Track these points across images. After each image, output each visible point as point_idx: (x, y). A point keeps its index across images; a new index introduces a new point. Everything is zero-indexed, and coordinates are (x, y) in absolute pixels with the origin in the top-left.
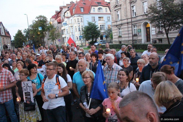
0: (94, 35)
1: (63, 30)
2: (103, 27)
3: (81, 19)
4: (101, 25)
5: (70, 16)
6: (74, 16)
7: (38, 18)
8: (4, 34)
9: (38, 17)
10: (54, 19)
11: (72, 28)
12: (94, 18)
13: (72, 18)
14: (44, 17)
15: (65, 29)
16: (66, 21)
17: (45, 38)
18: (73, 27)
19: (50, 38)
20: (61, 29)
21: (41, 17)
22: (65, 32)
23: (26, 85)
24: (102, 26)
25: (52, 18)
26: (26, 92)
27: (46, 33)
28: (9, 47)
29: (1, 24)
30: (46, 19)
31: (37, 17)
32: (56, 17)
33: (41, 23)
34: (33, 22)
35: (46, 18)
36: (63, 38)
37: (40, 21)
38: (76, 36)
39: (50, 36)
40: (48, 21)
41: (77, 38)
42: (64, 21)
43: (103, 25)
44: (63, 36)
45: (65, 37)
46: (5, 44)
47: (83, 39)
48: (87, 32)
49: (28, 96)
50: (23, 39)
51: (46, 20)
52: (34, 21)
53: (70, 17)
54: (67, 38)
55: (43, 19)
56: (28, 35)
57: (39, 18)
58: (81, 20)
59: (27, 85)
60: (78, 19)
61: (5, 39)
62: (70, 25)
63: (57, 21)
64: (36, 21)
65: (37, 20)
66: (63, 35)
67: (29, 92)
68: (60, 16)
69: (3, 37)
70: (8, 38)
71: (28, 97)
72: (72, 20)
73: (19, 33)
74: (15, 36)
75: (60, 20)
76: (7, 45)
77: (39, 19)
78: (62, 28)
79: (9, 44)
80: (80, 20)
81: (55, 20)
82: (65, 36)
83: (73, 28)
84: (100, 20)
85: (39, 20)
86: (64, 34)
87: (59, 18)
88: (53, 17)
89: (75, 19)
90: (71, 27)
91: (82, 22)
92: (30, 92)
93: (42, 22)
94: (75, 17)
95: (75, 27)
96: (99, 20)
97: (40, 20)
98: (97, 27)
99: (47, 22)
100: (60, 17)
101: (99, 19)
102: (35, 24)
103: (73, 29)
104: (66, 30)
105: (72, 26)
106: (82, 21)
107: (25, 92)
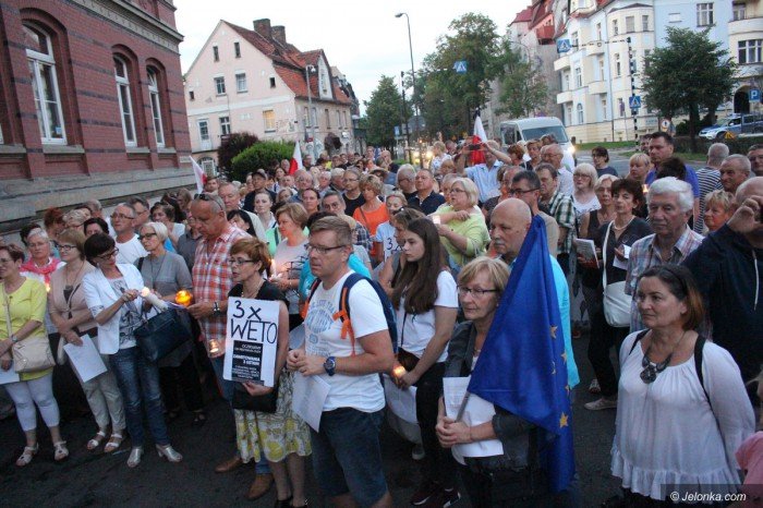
0: (694, 93)
1: (559, 74)
2: (752, 51)
3: (646, 17)
4: (742, 44)
5: (594, 7)
6: (609, 9)
7: (457, 24)
8: (329, 95)
9: (460, 19)
10: (525, 26)
11: (602, 63)
12: (708, 10)
13: (600, 18)
14: (485, 22)
15: (567, 69)
16: (576, 33)
17: (485, 107)
18: (605, 59)
19: (504, 106)
20: (552, 66)
21: (470, 19)
22: (570, 82)
23: (248, 312)
24: (747, 47)
25: (515, 22)
26: (245, 339)
27: (488, 86)
28: (344, 143)
29: (321, 58)
30: (491, 26)
31: (453, 22)
32: (533, 18)
33: (471, 47)
34: (440, 43)
35: (490, 22)
36: (562, 105)
37: (469, 37)
38: (616, 97)
39: (503, 100)
40: (498, 36)
41: (622, 108)
42: (566, 31)
43: (752, 42)
44: (561, 98)
45: (570, 103)
46: (330, 134)
47: (649, 111)
48: (662, 76)
49: (249, 358)
50: (397, 113)
51: (490, 30)
52: (445, 40)
53: (594, 13)
54: (575, 104)
55: (480, 28)
56: (422, 96)
57: (462, 25)
58: (646, 25)
59: (255, 313)
60: (630, 19)
61: (332, 111)
62: (591, 50)
63: (538, 36)
64: (449, 38)
65: (454, 33)
66: (561, 92)
67: (259, 341)
68: (550, 12)
69: (325, 106)
70: (341, 109)
71: (249, 363)
72: (603, 26)
73: (386, 91)
74: (369, 100)
75: (550, 29)
76: (338, 136)
77: (462, 28)
78: (559, 65)
79: (344, 134)
80: (638, 26)
81: (530, 28)
82: (568, 100)
83: (606, 63)
84: (743, 18)
85: (461, 32)
86: (565, 87)
87: (544, 22)
88: (522, 18)
89: (615, 21)
90: (595, 58)
91: (646, 31)
92: (261, 345)
93: (474, 43)
94: (614, 10)
95: (613, 58)
96: (736, 19)
97: (468, 31)
98: (715, 52)
99: (496, 42)
100: (550, 17)
101: (735, 13)
102: (448, 51)
103: (605, 68)
104: (572, 73)
105: (600, 55)
106: (650, 28)
107: (237, 337)
